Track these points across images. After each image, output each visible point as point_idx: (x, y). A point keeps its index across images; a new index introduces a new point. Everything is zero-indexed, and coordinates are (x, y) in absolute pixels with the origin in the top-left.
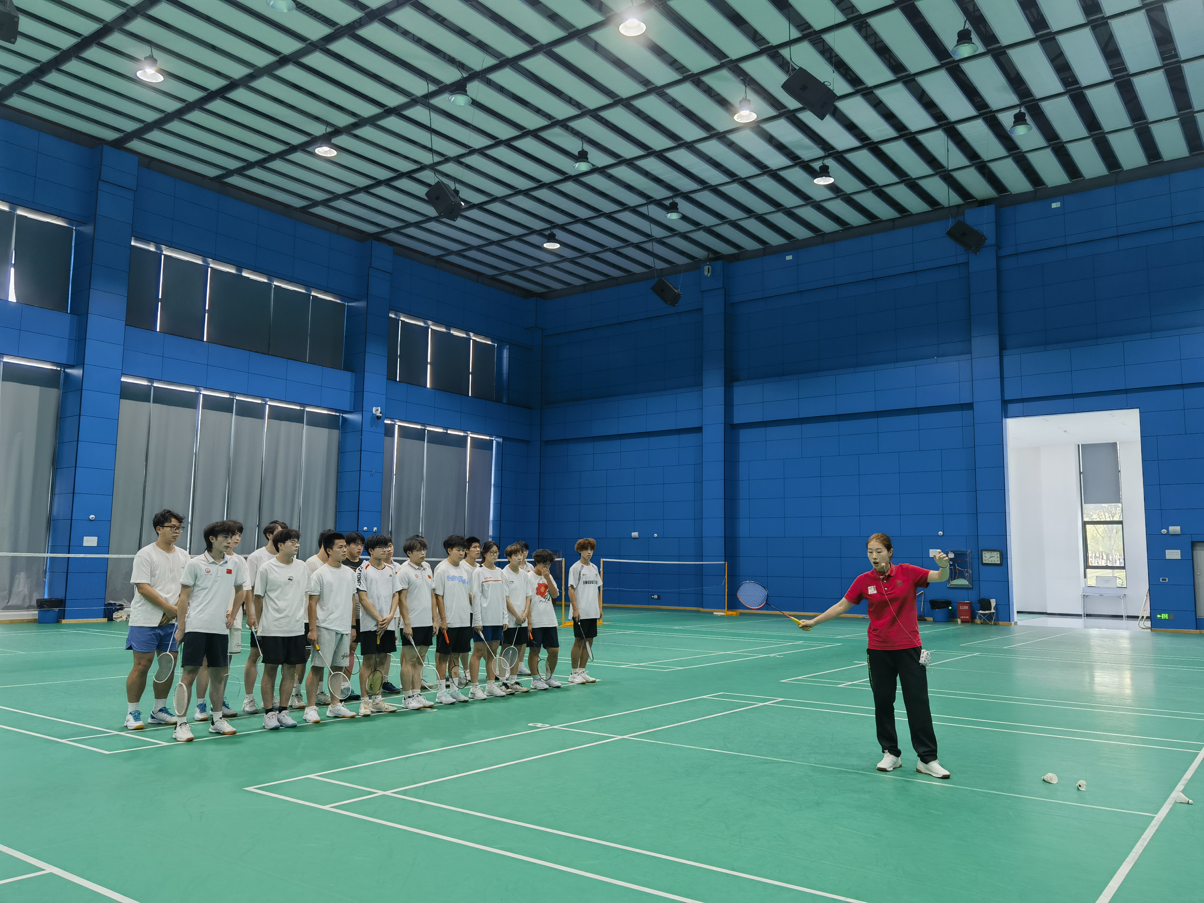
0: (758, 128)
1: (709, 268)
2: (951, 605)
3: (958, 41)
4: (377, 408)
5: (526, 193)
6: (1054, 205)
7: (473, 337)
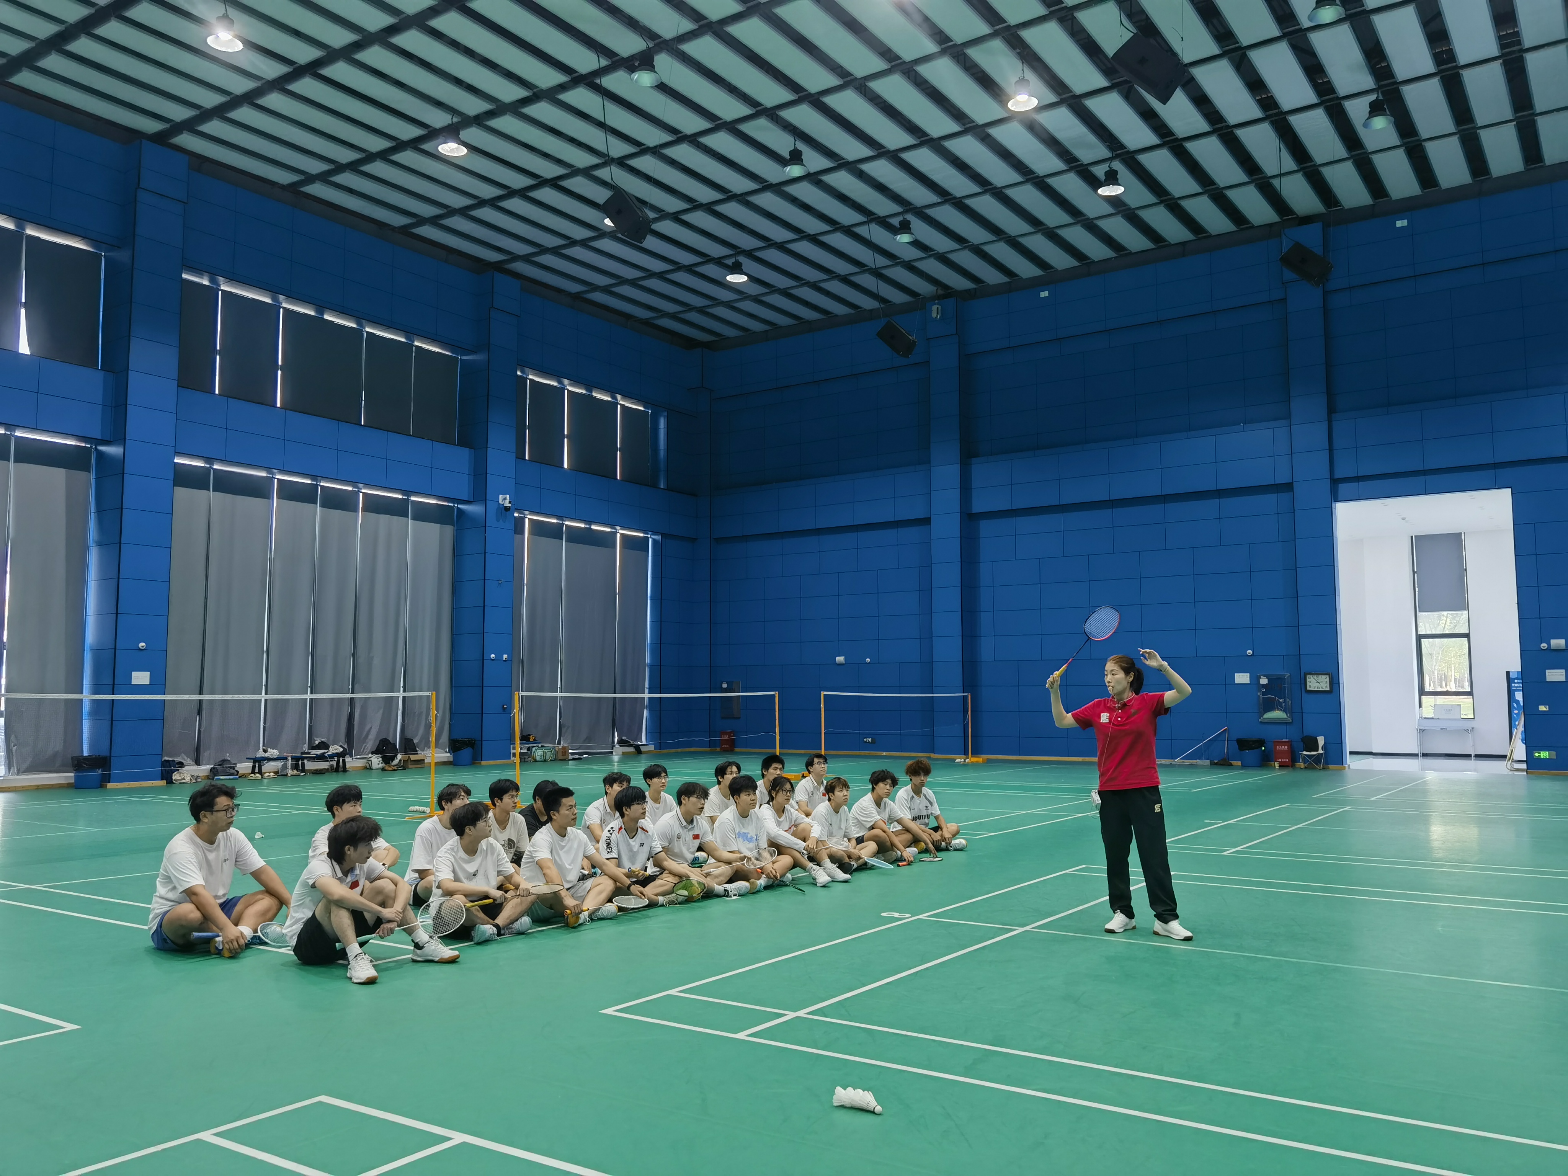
0: (1031, 120)
1: (938, 308)
2: (1265, 745)
3: (1317, 3)
4: (504, 496)
5: (709, 208)
6: (1399, 224)
7: (621, 401)
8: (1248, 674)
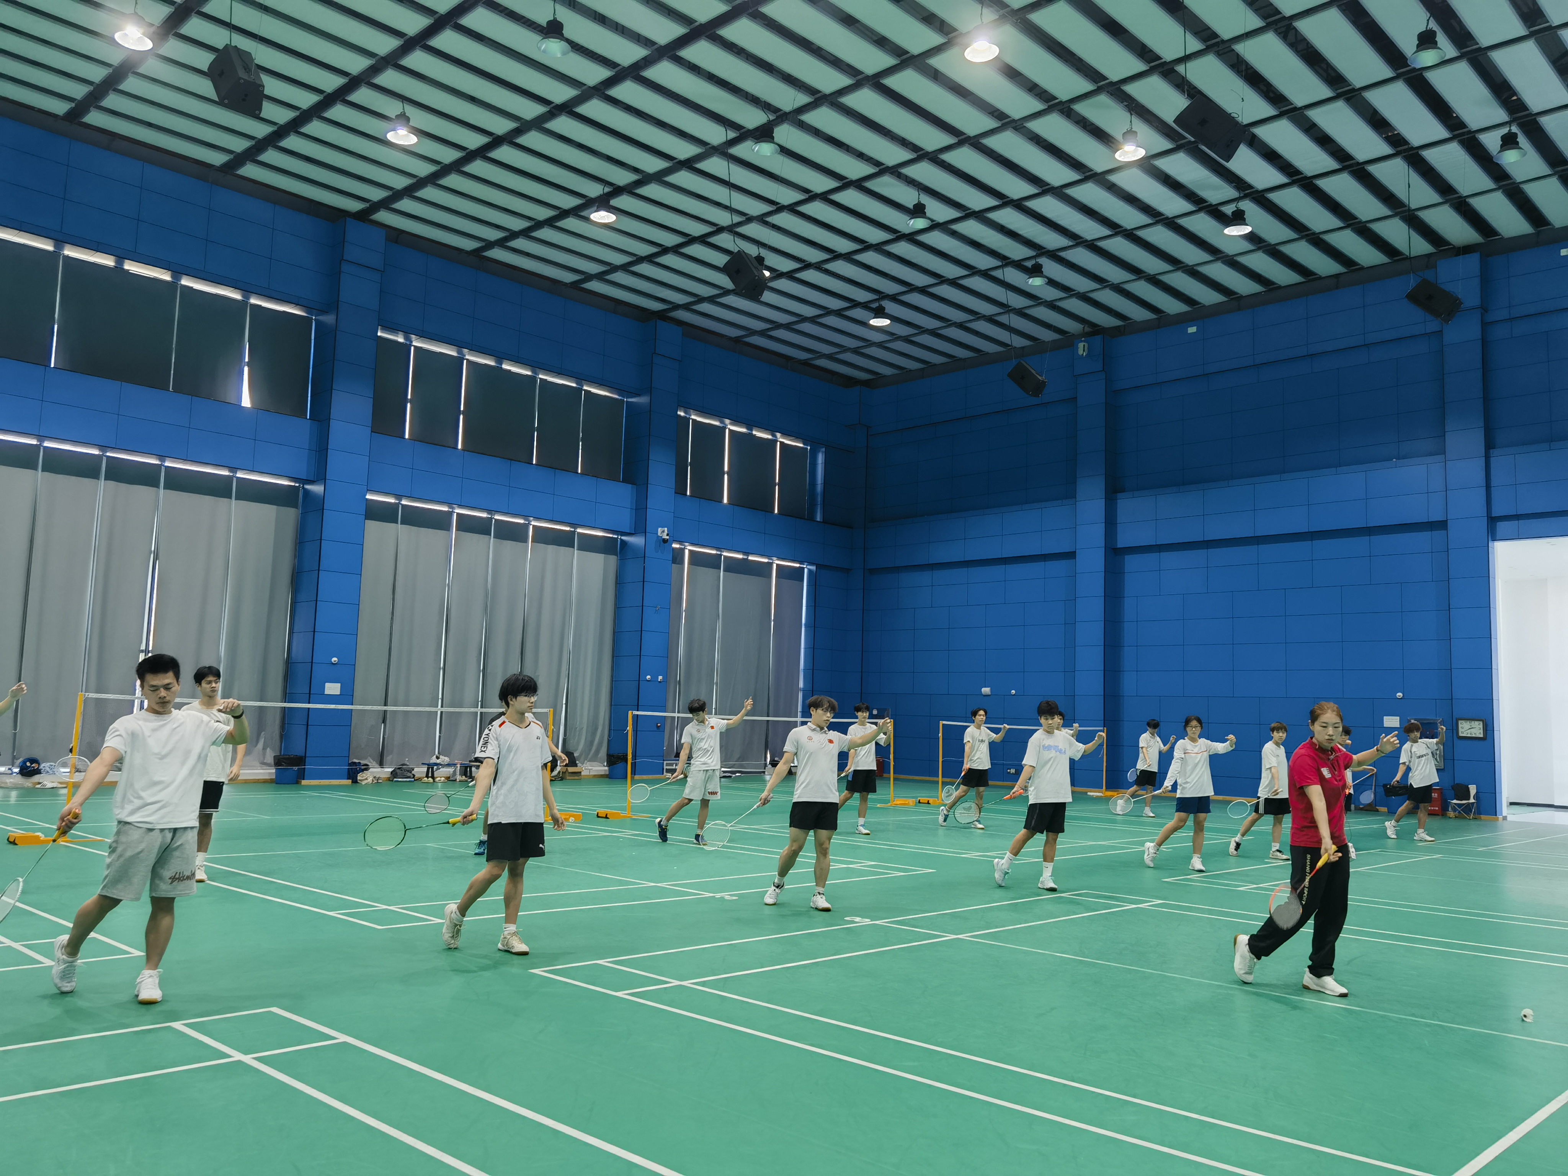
0: (1147, 165)
1: (1084, 345)
3: (1418, 46)
4: (663, 529)
5: (848, 257)
6: (1564, 252)
7: (780, 438)
8: (1398, 718)
